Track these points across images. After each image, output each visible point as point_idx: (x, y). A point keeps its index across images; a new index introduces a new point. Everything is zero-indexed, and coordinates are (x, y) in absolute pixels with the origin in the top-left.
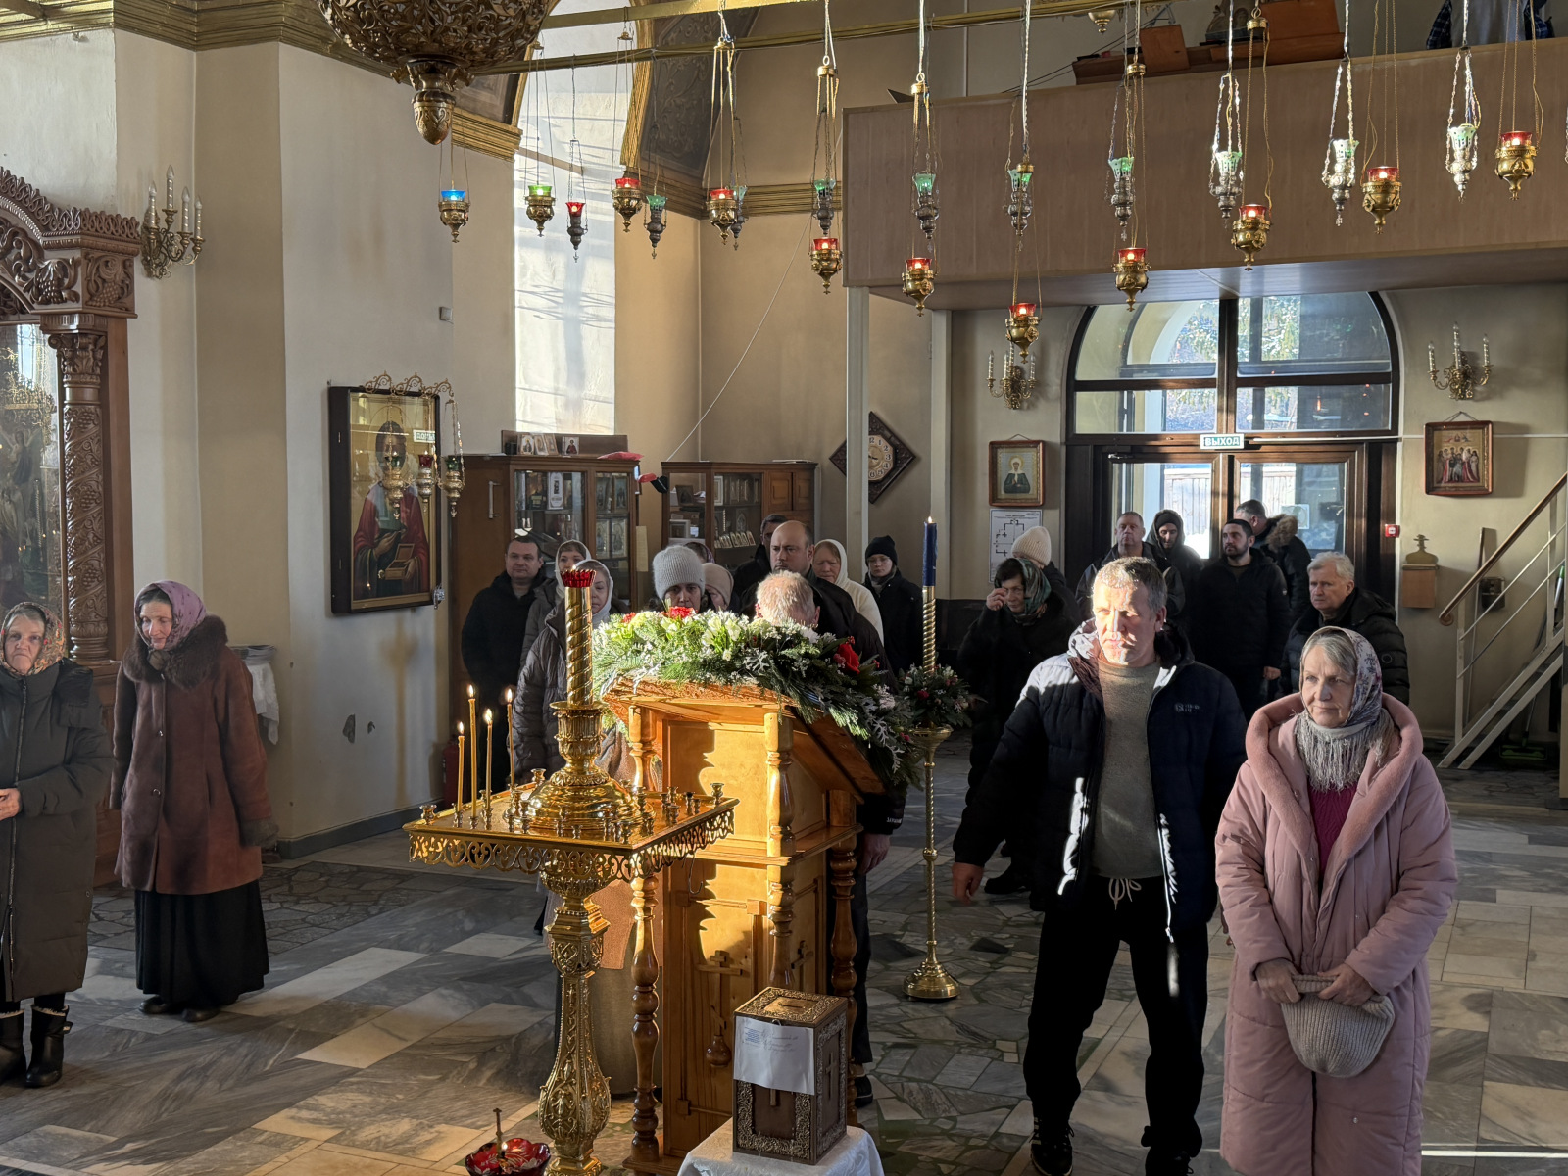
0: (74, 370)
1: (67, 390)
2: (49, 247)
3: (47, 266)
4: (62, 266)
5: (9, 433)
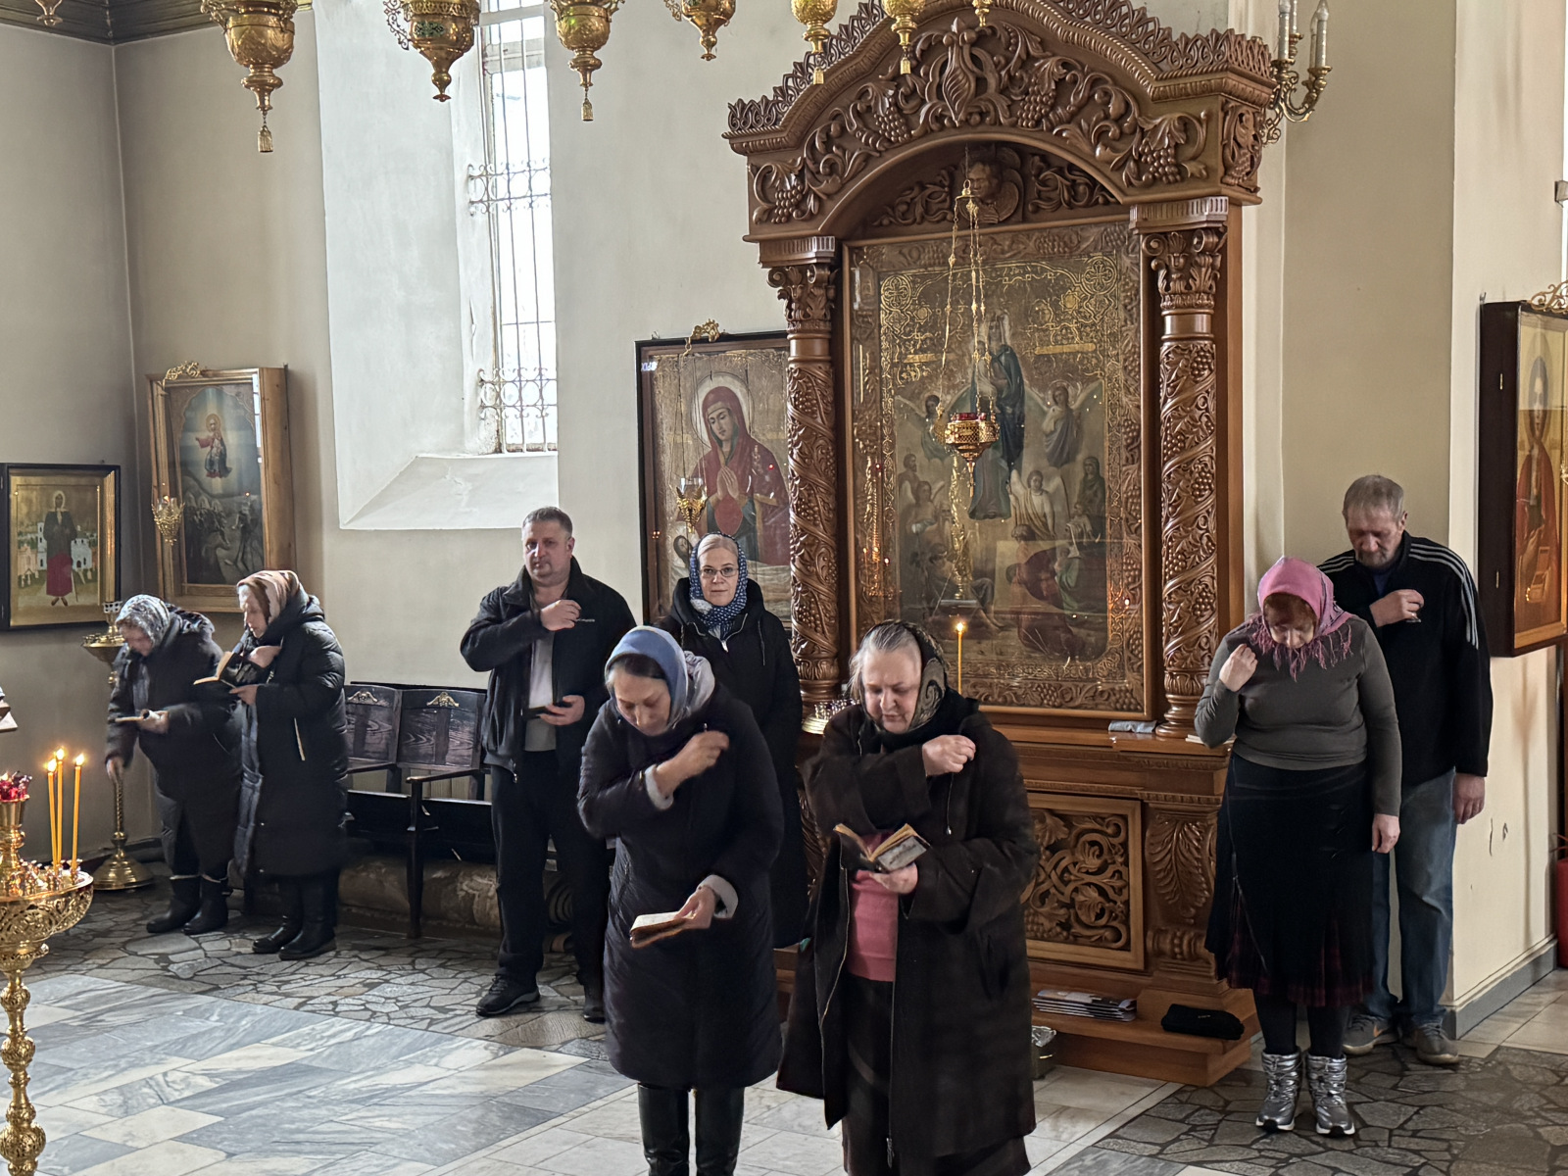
0: (1188, 287)
1: (1168, 320)
2: (1161, 99)
3: (1157, 127)
4: (1186, 125)
5: (1043, 389)
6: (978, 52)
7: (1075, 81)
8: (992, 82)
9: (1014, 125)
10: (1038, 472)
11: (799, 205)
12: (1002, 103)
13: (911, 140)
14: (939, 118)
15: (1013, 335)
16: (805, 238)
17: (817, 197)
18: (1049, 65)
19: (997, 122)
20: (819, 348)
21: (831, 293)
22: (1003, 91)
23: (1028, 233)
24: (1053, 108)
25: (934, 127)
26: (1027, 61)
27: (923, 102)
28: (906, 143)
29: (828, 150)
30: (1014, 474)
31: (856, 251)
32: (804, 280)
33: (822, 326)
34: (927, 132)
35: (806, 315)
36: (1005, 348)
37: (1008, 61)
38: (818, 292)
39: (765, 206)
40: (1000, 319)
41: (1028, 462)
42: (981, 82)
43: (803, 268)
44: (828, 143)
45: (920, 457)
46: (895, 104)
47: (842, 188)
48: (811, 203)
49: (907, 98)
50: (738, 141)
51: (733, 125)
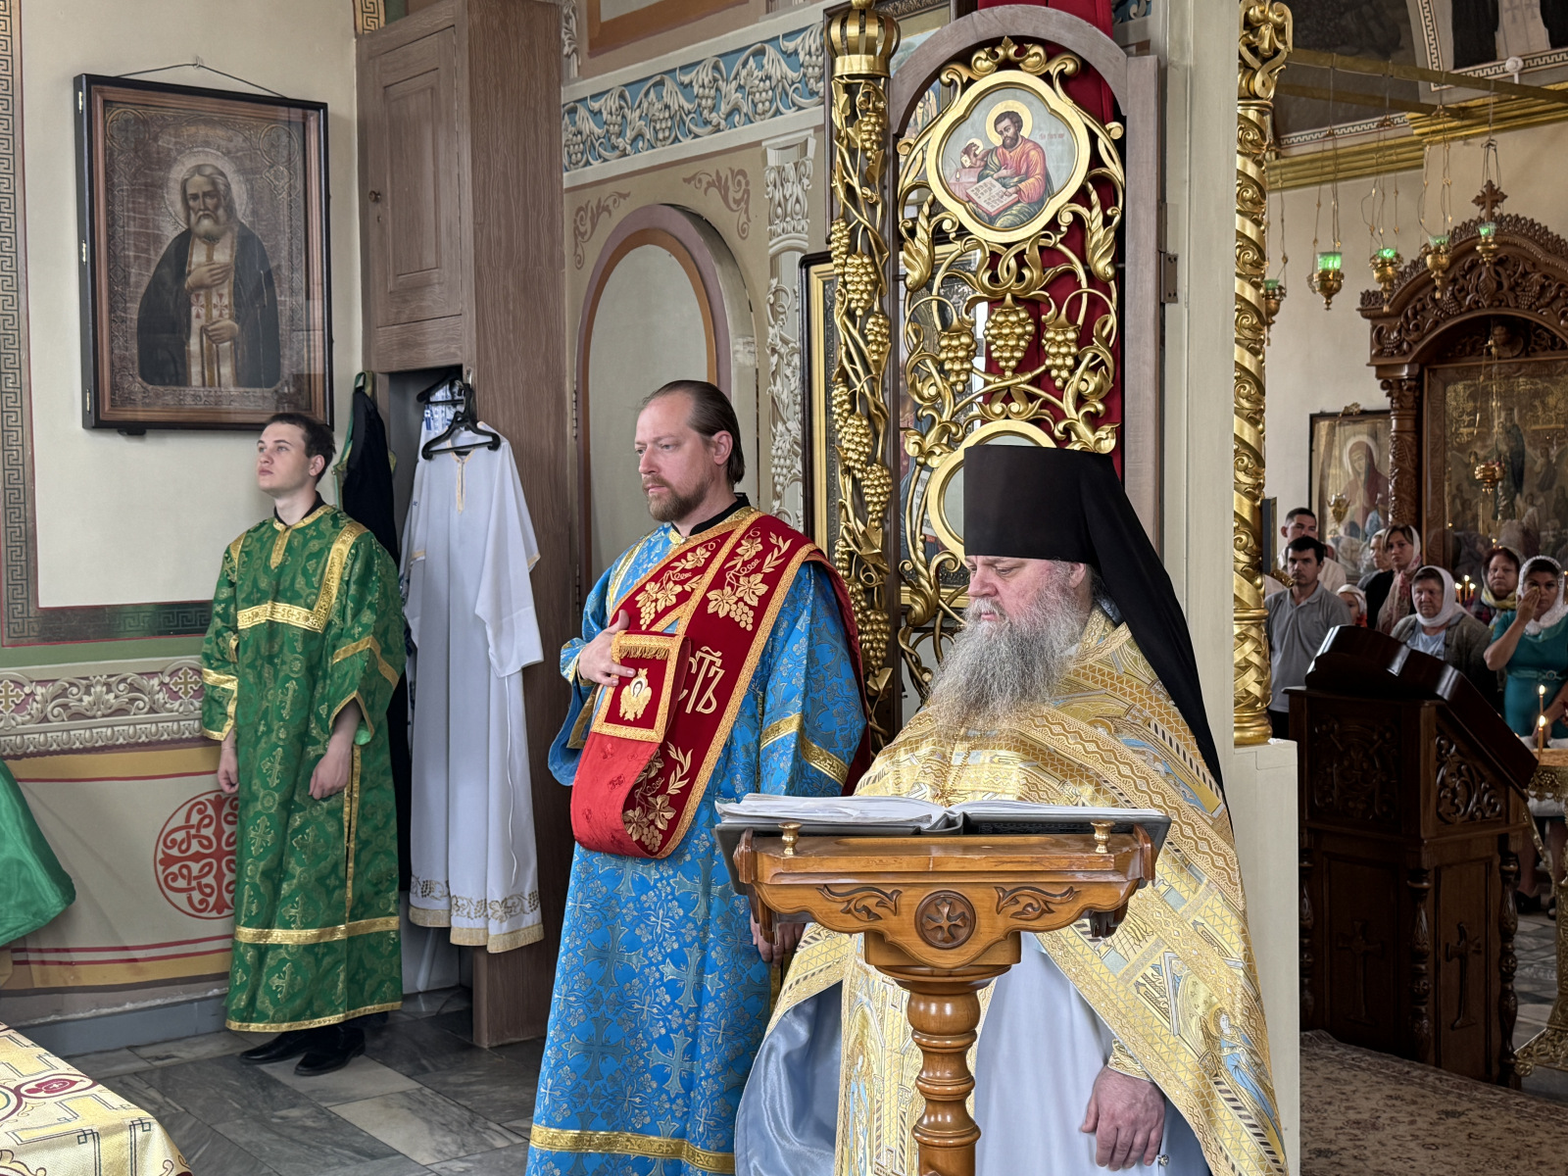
5: (1535, 448)
6: (1499, 269)
7: (1550, 285)
8: (1506, 285)
9: (1517, 307)
10: (1531, 495)
11: (1399, 346)
12: (1511, 296)
13: (1461, 314)
14: (1477, 302)
15: (1520, 419)
16: (1402, 365)
17: (1408, 343)
18: (1536, 276)
19: (1508, 306)
20: (1409, 424)
21: (1417, 394)
22: (1512, 289)
23: (1529, 363)
24: (1538, 299)
25: (1474, 306)
26: (1525, 274)
27: (1468, 294)
28: (1458, 315)
29: (1415, 318)
30: (1518, 496)
31: (1433, 371)
32: (1401, 387)
33: (1411, 412)
34: (1470, 309)
35: (1401, 406)
36: (1515, 426)
37: (1515, 273)
38: (1407, 393)
39: (1379, 347)
40: (1512, 410)
41: (1526, 490)
42: (1500, 285)
43: (1400, 381)
44: (1415, 315)
45: (1465, 485)
46: (1453, 294)
47: (1422, 338)
48: (1405, 346)
49: (1460, 291)
50: (1365, 312)
51: (1362, 303)
